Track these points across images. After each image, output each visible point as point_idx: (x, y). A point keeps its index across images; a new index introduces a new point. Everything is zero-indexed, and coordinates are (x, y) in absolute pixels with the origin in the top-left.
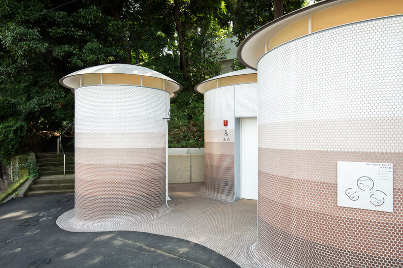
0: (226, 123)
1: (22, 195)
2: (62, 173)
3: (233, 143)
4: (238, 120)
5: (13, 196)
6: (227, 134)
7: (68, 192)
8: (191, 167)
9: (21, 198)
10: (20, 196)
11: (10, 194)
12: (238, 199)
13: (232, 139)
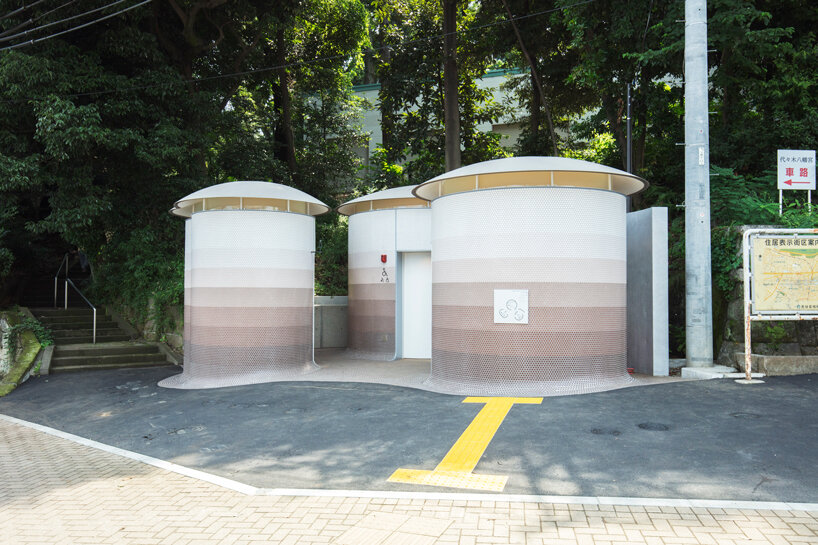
0: (384, 259)
1: (46, 372)
2: (91, 341)
3: (394, 285)
4: (400, 255)
5: (32, 372)
6: (385, 272)
7: (119, 367)
8: (322, 324)
9: (45, 376)
10: (42, 372)
11: (28, 370)
12: (399, 359)
13: (393, 280)
